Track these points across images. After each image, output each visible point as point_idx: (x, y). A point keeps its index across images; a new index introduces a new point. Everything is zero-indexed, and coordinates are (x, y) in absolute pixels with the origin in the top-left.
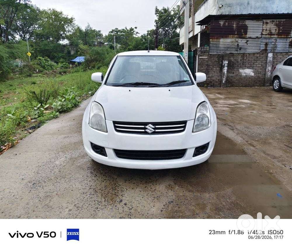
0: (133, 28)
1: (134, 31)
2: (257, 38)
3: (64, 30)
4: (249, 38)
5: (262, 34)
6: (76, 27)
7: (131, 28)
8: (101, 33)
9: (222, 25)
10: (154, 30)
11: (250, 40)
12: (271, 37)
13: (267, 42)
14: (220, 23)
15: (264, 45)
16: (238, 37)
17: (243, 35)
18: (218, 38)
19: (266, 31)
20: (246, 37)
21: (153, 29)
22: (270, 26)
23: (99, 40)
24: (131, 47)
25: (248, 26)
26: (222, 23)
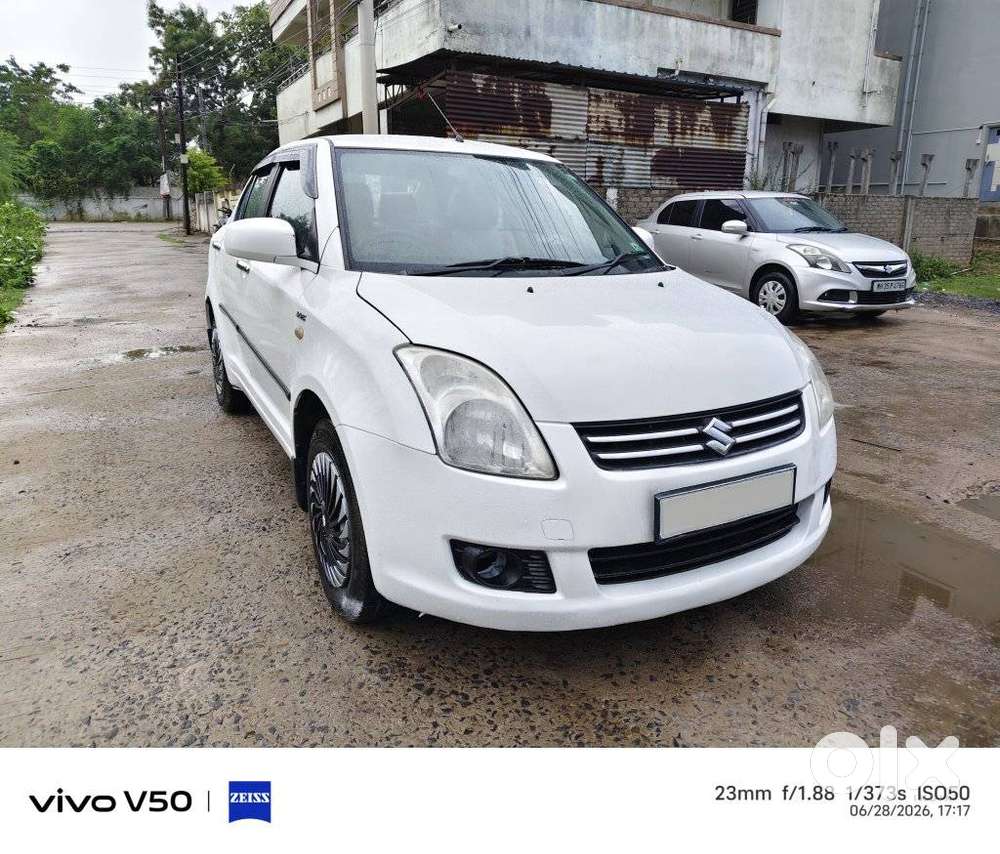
0: (48, 66)
1: (55, 81)
2: (577, 140)
4: (556, 138)
5: (588, 131)
7: (42, 65)
9: (481, 89)
10: (151, 83)
11: (560, 147)
12: (612, 140)
13: (602, 155)
14: (473, 80)
15: (594, 164)
16: (526, 133)
17: (539, 127)
18: (471, 132)
19: (598, 121)
20: (547, 135)
21: (145, 83)
22: (605, 108)
24: (50, 143)
25: (551, 102)
26: (479, 81)
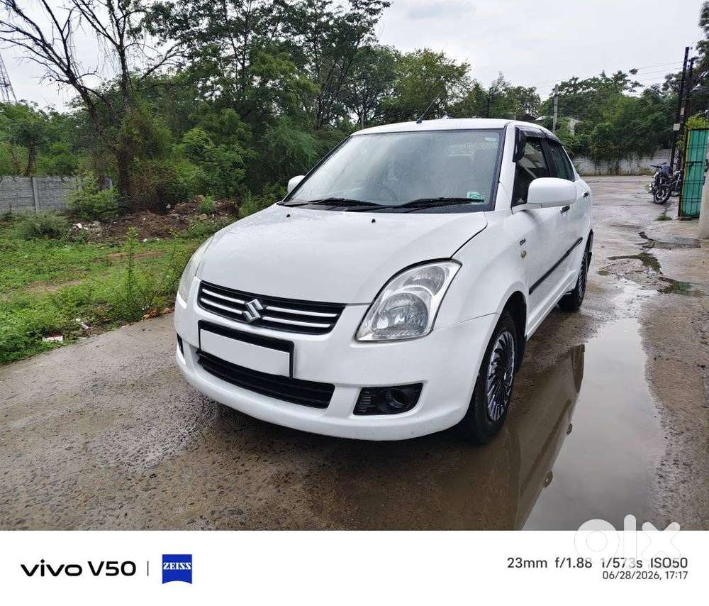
0: (623, 73)
1: (625, 82)
3: (444, 96)
6: (471, 85)
7: (620, 73)
8: (536, 92)
23: (527, 112)
24: (607, 124)
